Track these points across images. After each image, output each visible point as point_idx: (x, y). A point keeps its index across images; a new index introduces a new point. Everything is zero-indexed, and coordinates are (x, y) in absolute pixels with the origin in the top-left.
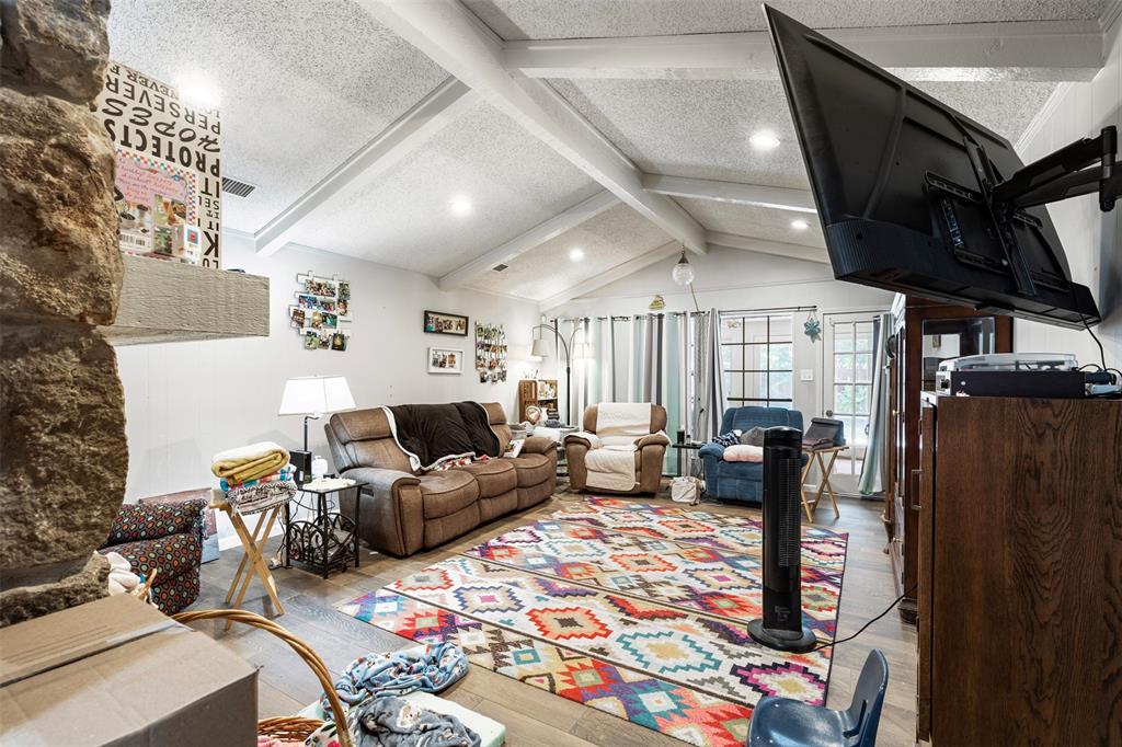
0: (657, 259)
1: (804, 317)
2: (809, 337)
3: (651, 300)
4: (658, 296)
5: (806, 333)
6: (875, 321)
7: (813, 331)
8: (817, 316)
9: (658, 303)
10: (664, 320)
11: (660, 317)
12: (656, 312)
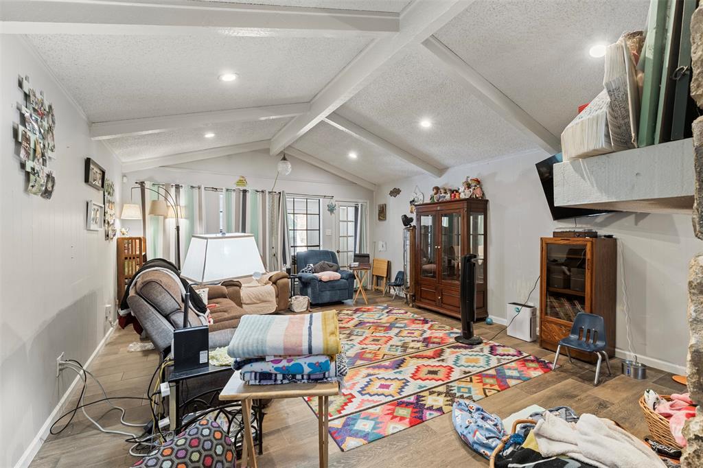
0: (241, 151)
1: (328, 201)
2: (329, 213)
3: (238, 179)
4: (243, 177)
5: (328, 210)
6: (356, 207)
7: (331, 209)
8: (333, 202)
9: (242, 181)
10: (248, 195)
11: (245, 192)
12: (242, 188)
